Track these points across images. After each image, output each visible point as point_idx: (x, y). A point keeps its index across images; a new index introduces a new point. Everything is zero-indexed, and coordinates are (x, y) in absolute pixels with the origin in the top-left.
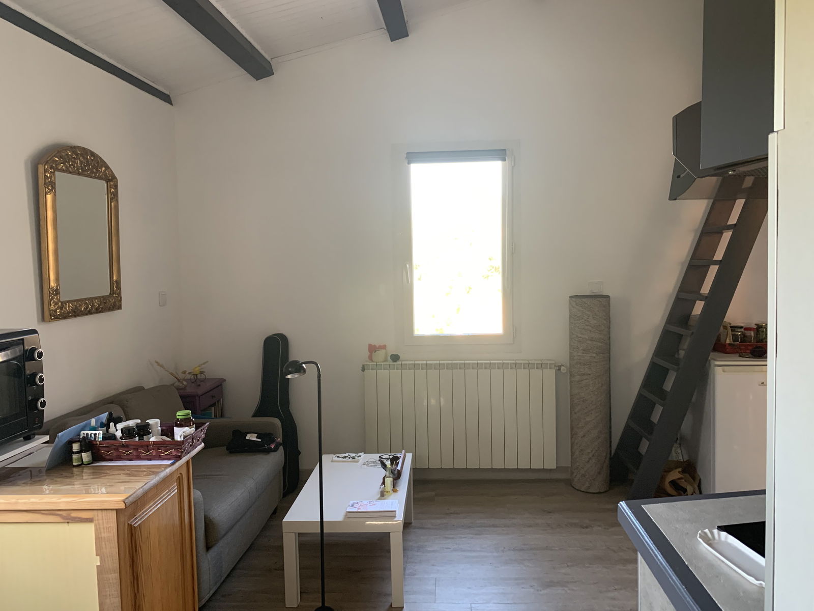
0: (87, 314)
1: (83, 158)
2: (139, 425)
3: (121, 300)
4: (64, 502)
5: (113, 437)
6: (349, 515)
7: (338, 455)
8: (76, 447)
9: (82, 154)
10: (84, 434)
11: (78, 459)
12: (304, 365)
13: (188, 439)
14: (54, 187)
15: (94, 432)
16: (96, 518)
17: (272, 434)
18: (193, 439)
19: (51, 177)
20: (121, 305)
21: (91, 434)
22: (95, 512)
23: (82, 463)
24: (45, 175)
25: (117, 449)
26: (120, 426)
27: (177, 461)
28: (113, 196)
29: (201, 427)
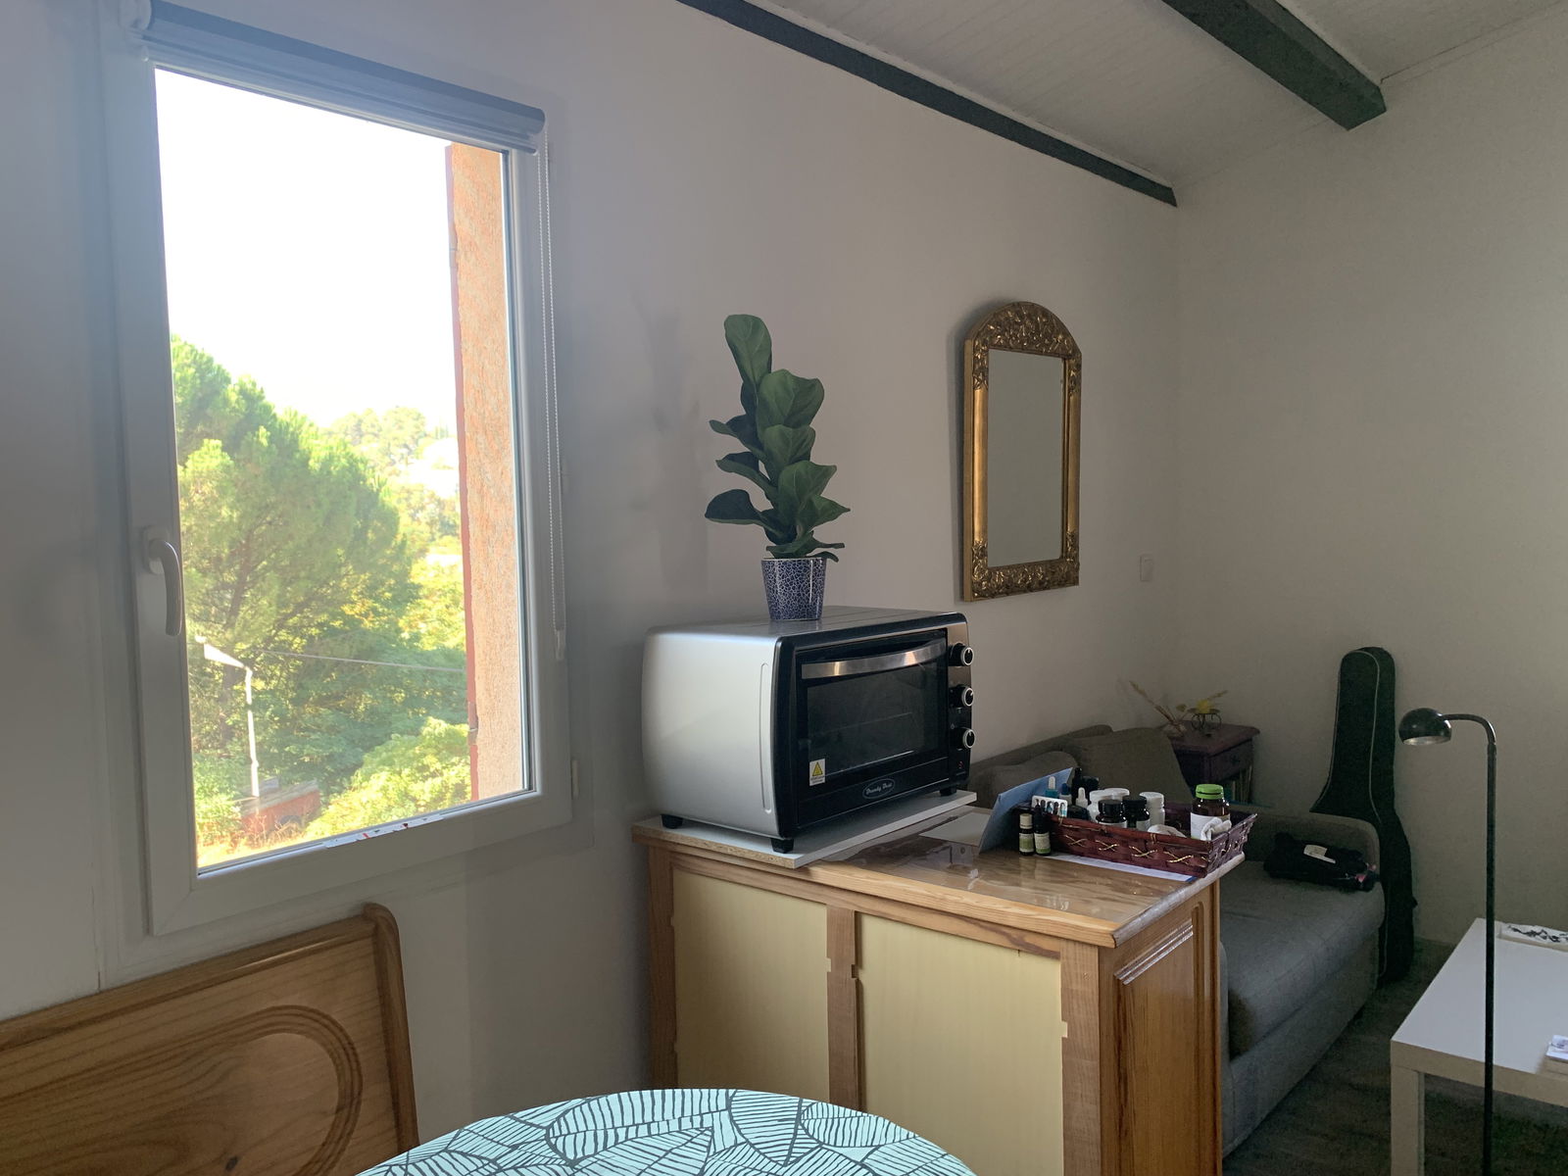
0: (1025, 592)
1: (1032, 319)
2: (1127, 799)
3: (1077, 569)
4: (1015, 914)
5: (1084, 814)
6: (1553, 1065)
7: (1514, 926)
8: (1025, 821)
9: (1029, 316)
10: (1038, 800)
11: (1029, 842)
12: (1447, 722)
13: (1221, 839)
14: (985, 377)
15: (1055, 800)
16: (1065, 954)
17: (1360, 854)
18: (1227, 842)
19: (982, 360)
20: (1077, 578)
21: (1049, 803)
22: (1063, 944)
23: (1035, 852)
24: (975, 357)
25: (1091, 836)
26: (1096, 796)
27: (1199, 877)
28: (1073, 385)
29: (1241, 820)
